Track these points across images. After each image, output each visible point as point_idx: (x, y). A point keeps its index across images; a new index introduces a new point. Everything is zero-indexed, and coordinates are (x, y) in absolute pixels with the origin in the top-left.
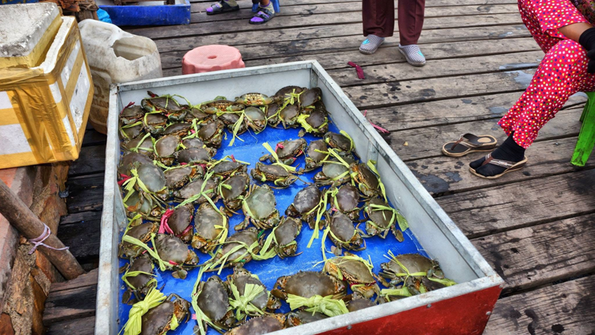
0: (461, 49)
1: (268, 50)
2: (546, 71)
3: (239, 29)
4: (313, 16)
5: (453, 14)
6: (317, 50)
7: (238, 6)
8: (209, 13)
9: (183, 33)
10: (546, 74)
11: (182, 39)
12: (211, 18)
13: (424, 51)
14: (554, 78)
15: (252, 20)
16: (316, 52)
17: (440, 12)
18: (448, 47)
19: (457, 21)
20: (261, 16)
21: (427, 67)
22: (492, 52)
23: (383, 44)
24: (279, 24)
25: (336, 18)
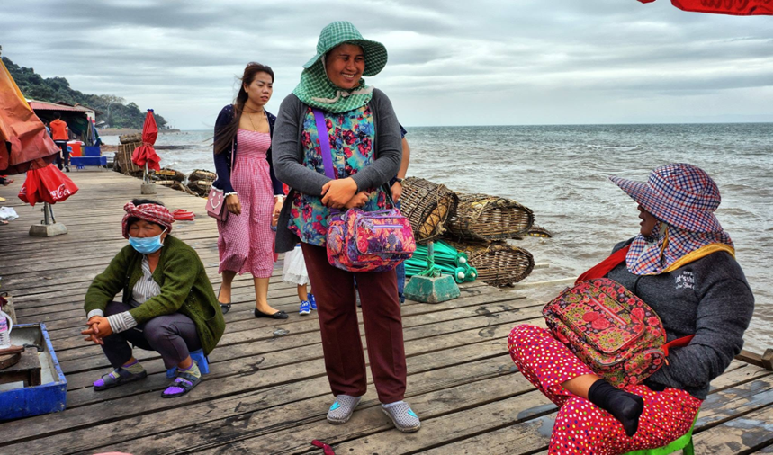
0: (465, 396)
1: (191, 439)
2: (561, 442)
3: (146, 410)
4: (259, 373)
5: (449, 345)
6: (265, 428)
7: (145, 372)
8: (97, 389)
9: (53, 427)
10: (562, 445)
11: (49, 439)
12: (101, 395)
13: (417, 406)
14: (573, 449)
15: (166, 392)
16: (264, 432)
17: (432, 345)
18: (447, 396)
19: (455, 356)
20: (180, 385)
21: (424, 431)
22: (505, 394)
23: (360, 404)
24: (209, 393)
25: (292, 373)
